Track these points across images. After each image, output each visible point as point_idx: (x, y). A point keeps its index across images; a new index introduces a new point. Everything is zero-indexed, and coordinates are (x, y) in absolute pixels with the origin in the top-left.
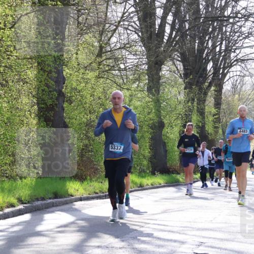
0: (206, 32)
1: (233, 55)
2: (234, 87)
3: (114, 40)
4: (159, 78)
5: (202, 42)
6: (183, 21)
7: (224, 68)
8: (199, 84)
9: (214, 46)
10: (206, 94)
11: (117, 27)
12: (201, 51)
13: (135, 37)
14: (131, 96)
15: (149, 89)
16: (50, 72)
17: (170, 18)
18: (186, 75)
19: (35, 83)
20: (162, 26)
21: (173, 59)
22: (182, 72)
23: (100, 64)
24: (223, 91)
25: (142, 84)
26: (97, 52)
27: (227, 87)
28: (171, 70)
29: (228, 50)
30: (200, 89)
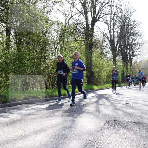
0: (127, 48)
1: (134, 54)
2: (135, 62)
3: (104, 50)
4: (116, 60)
5: (126, 51)
6: (121, 46)
7: (132, 57)
8: (126, 61)
9: (130, 52)
10: (128, 63)
11: (105, 47)
12: (126, 53)
13: (109, 50)
14: (109, 64)
15: (113, 63)
16: (89, 59)
17: (118, 45)
18: (123, 59)
19: (85, 62)
20: (116, 47)
21: (119, 55)
22: (122, 58)
23: (101, 56)
24: (132, 63)
25: (111, 61)
26: (100, 54)
27: (133, 62)
28: (119, 58)
29: (133, 52)
30: (126, 62)
